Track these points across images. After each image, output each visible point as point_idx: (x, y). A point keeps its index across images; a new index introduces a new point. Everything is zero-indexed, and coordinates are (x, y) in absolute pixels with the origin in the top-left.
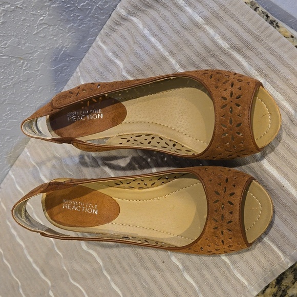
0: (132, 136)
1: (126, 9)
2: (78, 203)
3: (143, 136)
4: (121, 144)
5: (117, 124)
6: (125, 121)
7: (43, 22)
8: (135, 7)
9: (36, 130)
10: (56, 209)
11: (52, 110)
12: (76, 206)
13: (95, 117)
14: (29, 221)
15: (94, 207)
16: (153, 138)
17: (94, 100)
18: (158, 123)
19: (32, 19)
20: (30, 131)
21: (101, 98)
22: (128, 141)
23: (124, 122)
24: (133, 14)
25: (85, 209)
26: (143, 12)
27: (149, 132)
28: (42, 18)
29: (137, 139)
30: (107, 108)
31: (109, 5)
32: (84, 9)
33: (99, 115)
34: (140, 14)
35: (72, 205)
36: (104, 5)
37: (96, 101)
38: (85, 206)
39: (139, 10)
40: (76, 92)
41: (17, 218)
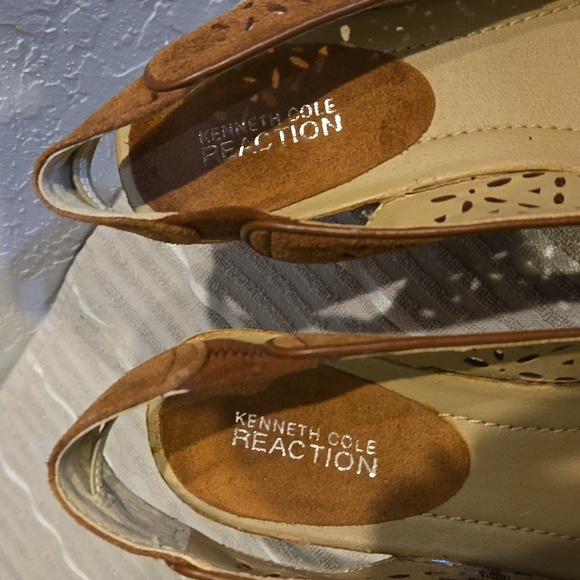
0: (471, 184)
2: (297, 431)
3: (517, 179)
4: (441, 219)
5: (404, 146)
6: (432, 131)
11: (155, 98)
12: (287, 440)
13: (309, 130)
14: (118, 501)
15: (363, 446)
16: (560, 182)
17: (296, 61)
21: (324, 51)
22: (467, 206)
23: (426, 137)
25: (323, 454)
27: (535, 164)
29: (496, 192)
30: (354, 86)
33: (325, 121)
35: (272, 436)
37: (304, 65)
38: (323, 441)
41: (71, 496)
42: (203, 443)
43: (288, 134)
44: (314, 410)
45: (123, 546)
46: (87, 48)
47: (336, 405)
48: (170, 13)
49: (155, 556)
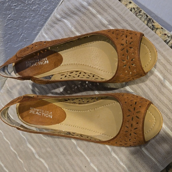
0: (67, 73)
1: (60, 15)
2: (40, 110)
3: (74, 72)
4: (61, 78)
5: (58, 66)
6: (62, 64)
7: (10, 18)
8: (66, 14)
9: (7, 72)
10: (25, 114)
12: (38, 112)
13: (43, 63)
14: (10, 120)
15: (50, 113)
16: (80, 73)
17: (41, 52)
18: (83, 64)
19: (4, 16)
20: (4, 73)
21: (46, 50)
22: (66, 76)
23: (61, 65)
24: (64, 18)
25: (44, 114)
26: (71, 17)
27: (77, 70)
28: (10, 16)
29: (71, 74)
30: (50, 56)
31: (50, 8)
32: (35, 10)
33: (46, 62)
34: (69, 18)
35: (36, 111)
36: (47, 8)
37: (43, 52)
38: (44, 112)
39: (69, 15)
40: (31, 47)
41: (2, 118)
42: (25, 112)
43: (40, 63)
44: (42, 107)
45: (10, 125)
46: (9, 42)
47: (46, 106)
48: (25, 36)
49: (15, 127)
